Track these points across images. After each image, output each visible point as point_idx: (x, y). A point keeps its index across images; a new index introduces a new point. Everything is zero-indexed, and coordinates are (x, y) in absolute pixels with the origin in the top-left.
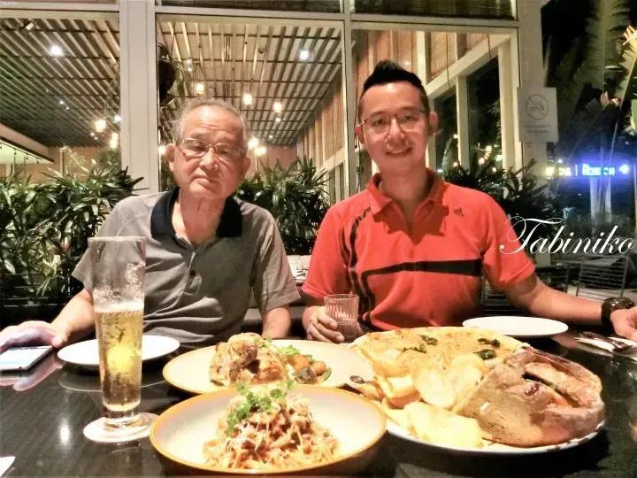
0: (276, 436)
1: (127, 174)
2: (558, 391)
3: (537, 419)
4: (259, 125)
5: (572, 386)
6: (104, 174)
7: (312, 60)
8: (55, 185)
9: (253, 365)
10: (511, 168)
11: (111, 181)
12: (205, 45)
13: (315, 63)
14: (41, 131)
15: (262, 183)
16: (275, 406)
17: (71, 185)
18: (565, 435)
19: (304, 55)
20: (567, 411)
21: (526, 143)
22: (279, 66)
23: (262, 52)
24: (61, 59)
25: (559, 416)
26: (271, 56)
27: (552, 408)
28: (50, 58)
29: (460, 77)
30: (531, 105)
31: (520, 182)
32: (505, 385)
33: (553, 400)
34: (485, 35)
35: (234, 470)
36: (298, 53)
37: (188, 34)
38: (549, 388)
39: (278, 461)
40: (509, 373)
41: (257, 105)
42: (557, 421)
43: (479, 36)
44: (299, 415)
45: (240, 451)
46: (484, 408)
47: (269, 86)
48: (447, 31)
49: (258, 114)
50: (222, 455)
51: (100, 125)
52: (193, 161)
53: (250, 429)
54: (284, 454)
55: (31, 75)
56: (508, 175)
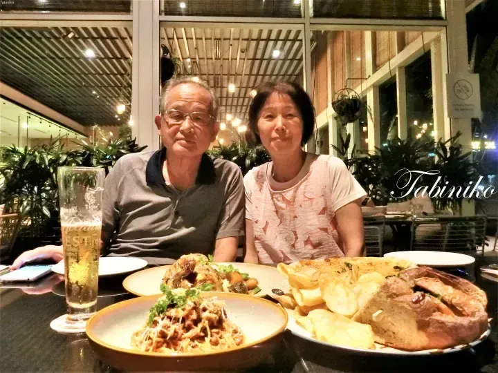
0: (187, 329)
1: (136, 143)
2: (444, 302)
3: (423, 326)
4: (241, 109)
5: (458, 298)
6: (118, 143)
7: (282, 57)
8: (82, 150)
9: (191, 277)
10: (441, 139)
11: (123, 149)
12: (200, 47)
13: (284, 60)
14: (79, 114)
15: (238, 150)
16: (190, 304)
17: (92, 151)
18: (449, 341)
19: (276, 54)
20: (450, 319)
21: (454, 119)
22: (257, 62)
23: (243, 52)
24: (94, 60)
25: (443, 323)
26: (251, 55)
27: (437, 316)
28: (85, 59)
29: (400, 67)
30: (457, 88)
31: (448, 150)
32: (395, 294)
33: (439, 309)
34: (420, 32)
35: (151, 353)
36: (271, 52)
37: (187, 39)
38: (437, 299)
39: (186, 349)
40: (399, 285)
41: (239, 94)
42: (441, 327)
43: (415, 33)
44: (210, 312)
45: (155, 339)
46: (376, 314)
47: (249, 79)
48: (389, 30)
49: (241, 100)
50: (141, 342)
51: (121, 109)
52: (174, 128)
53: (166, 322)
54: (193, 344)
55: (72, 72)
56: (438, 145)
